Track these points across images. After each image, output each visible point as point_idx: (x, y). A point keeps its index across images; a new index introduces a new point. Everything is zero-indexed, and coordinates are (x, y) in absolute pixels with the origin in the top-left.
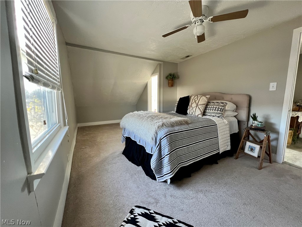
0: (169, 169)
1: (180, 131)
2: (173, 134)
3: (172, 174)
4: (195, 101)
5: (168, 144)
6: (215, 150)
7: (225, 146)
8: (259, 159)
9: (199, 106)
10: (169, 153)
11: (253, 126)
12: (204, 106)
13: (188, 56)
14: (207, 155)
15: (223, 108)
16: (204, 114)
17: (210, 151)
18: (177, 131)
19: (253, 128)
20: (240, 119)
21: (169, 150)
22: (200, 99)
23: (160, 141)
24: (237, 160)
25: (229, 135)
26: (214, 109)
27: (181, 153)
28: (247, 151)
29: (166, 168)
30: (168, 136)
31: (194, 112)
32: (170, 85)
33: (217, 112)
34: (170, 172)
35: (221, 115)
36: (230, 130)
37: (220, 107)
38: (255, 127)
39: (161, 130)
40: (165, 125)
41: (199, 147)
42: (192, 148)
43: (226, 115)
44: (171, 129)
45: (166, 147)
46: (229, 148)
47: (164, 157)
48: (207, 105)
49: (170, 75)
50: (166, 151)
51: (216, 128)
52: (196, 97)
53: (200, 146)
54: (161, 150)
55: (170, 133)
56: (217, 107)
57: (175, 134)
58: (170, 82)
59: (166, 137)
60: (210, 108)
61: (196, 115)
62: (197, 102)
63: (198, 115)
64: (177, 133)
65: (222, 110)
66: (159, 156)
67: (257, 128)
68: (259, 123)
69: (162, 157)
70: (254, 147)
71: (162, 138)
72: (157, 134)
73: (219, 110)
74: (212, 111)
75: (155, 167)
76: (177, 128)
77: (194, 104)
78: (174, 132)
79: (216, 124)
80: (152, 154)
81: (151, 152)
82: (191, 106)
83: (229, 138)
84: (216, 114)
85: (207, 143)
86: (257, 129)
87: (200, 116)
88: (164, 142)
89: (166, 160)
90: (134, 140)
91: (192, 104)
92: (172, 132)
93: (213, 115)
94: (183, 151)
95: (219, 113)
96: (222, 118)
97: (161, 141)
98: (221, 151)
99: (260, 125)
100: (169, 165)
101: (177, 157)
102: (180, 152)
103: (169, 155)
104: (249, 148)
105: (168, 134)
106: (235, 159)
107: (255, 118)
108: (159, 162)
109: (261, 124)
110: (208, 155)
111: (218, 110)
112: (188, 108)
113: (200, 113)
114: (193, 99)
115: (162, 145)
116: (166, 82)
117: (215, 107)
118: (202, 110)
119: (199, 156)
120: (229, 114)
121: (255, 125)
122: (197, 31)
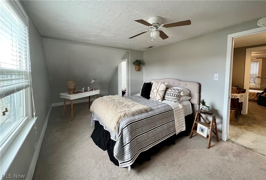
0: (130, 156)
1: (140, 119)
2: (134, 123)
3: (132, 162)
4: (156, 87)
5: (128, 133)
6: (172, 132)
7: (181, 128)
8: (208, 139)
9: (159, 92)
10: (129, 142)
11: (202, 110)
12: (163, 92)
13: (151, 47)
14: (164, 138)
15: (178, 94)
16: (163, 99)
17: (168, 134)
18: (137, 120)
19: (202, 112)
20: (193, 103)
21: (129, 139)
22: (160, 86)
23: (121, 131)
24: (191, 139)
25: (184, 117)
26: (171, 95)
27: (141, 140)
28: (198, 131)
29: (127, 156)
30: (129, 126)
31: (155, 97)
32: (137, 70)
33: (174, 97)
34: (130, 159)
35: (177, 100)
36: (185, 113)
37: (176, 94)
38: (204, 111)
39: (123, 120)
40: (127, 115)
41: (157, 132)
42: (151, 134)
43: (181, 100)
44: (132, 118)
45: (127, 136)
46: (184, 129)
47: (125, 145)
48: (166, 91)
49: (137, 61)
50: (127, 140)
51: (173, 113)
52: (157, 84)
53: (158, 130)
54: (123, 138)
55: (131, 122)
56: (174, 93)
57: (136, 123)
58: (137, 67)
59: (127, 127)
60: (168, 94)
61: (157, 99)
62: (157, 88)
63: (158, 100)
64: (137, 122)
65: (177, 96)
66: (121, 144)
67: (205, 111)
68: (207, 108)
69: (124, 145)
70: (204, 128)
71: (123, 128)
72: (119, 124)
73: (176, 96)
74: (170, 97)
75: (117, 155)
76: (137, 117)
77: (155, 89)
78: (134, 121)
79: (173, 109)
80: (115, 140)
81: (115, 139)
82: (153, 91)
83: (184, 120)
84: (173, 100)
85: (165, 126)
86: (205, 113)
87: (160, 101)
88: (125, 132)
89: (127, 148)
90: (101, 124)
91: (153, 90)
92: (132, 122)
93: (171, 100)
94: (143, 138)
95: (176, 99)
96: (177, 103)
97: (123, 130)
98: (177, 132)
99: (207, 110)
100: (129, 153)
101: (137, 144)
102: (140, 138)
103: (129, 144)
104: (200, 129)
105: (129, 124)
106: (189, 138)
107: (204, 103)
108: (121, 149)
109: (208, 108)
110: (166, 137)
111: (174, 96)
112: (151, 93)
113: (160, 98)
114: (154, 86)
115: (124, 134)
116: (134, 67)
117: (172, 93)
118: (161, 96)
119: (158, 140)
120: (183, 99)
121: (204, 109)
122: (153, 35)
